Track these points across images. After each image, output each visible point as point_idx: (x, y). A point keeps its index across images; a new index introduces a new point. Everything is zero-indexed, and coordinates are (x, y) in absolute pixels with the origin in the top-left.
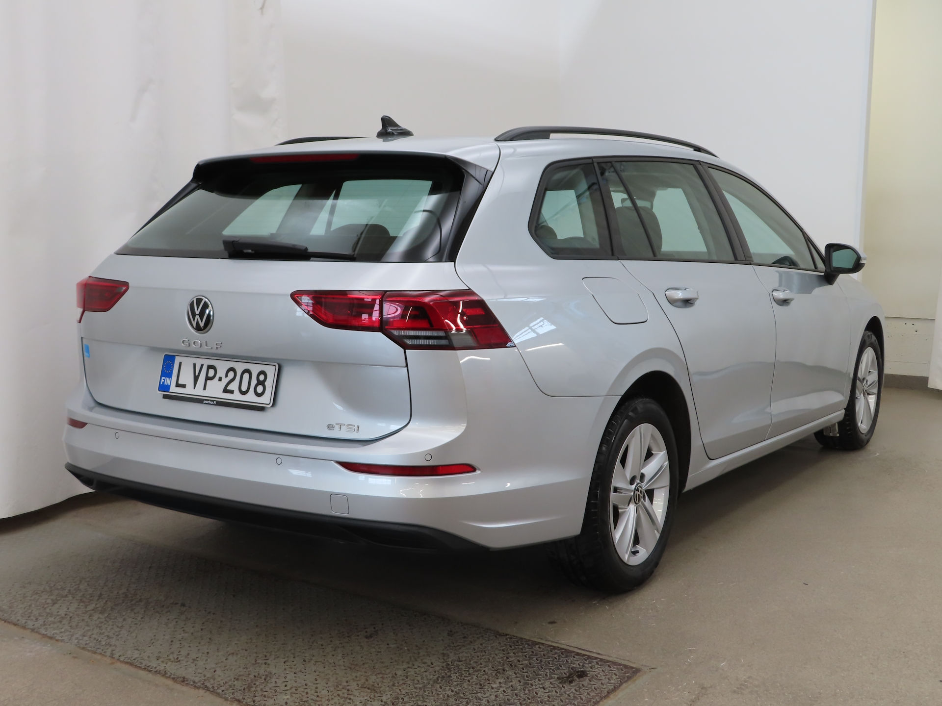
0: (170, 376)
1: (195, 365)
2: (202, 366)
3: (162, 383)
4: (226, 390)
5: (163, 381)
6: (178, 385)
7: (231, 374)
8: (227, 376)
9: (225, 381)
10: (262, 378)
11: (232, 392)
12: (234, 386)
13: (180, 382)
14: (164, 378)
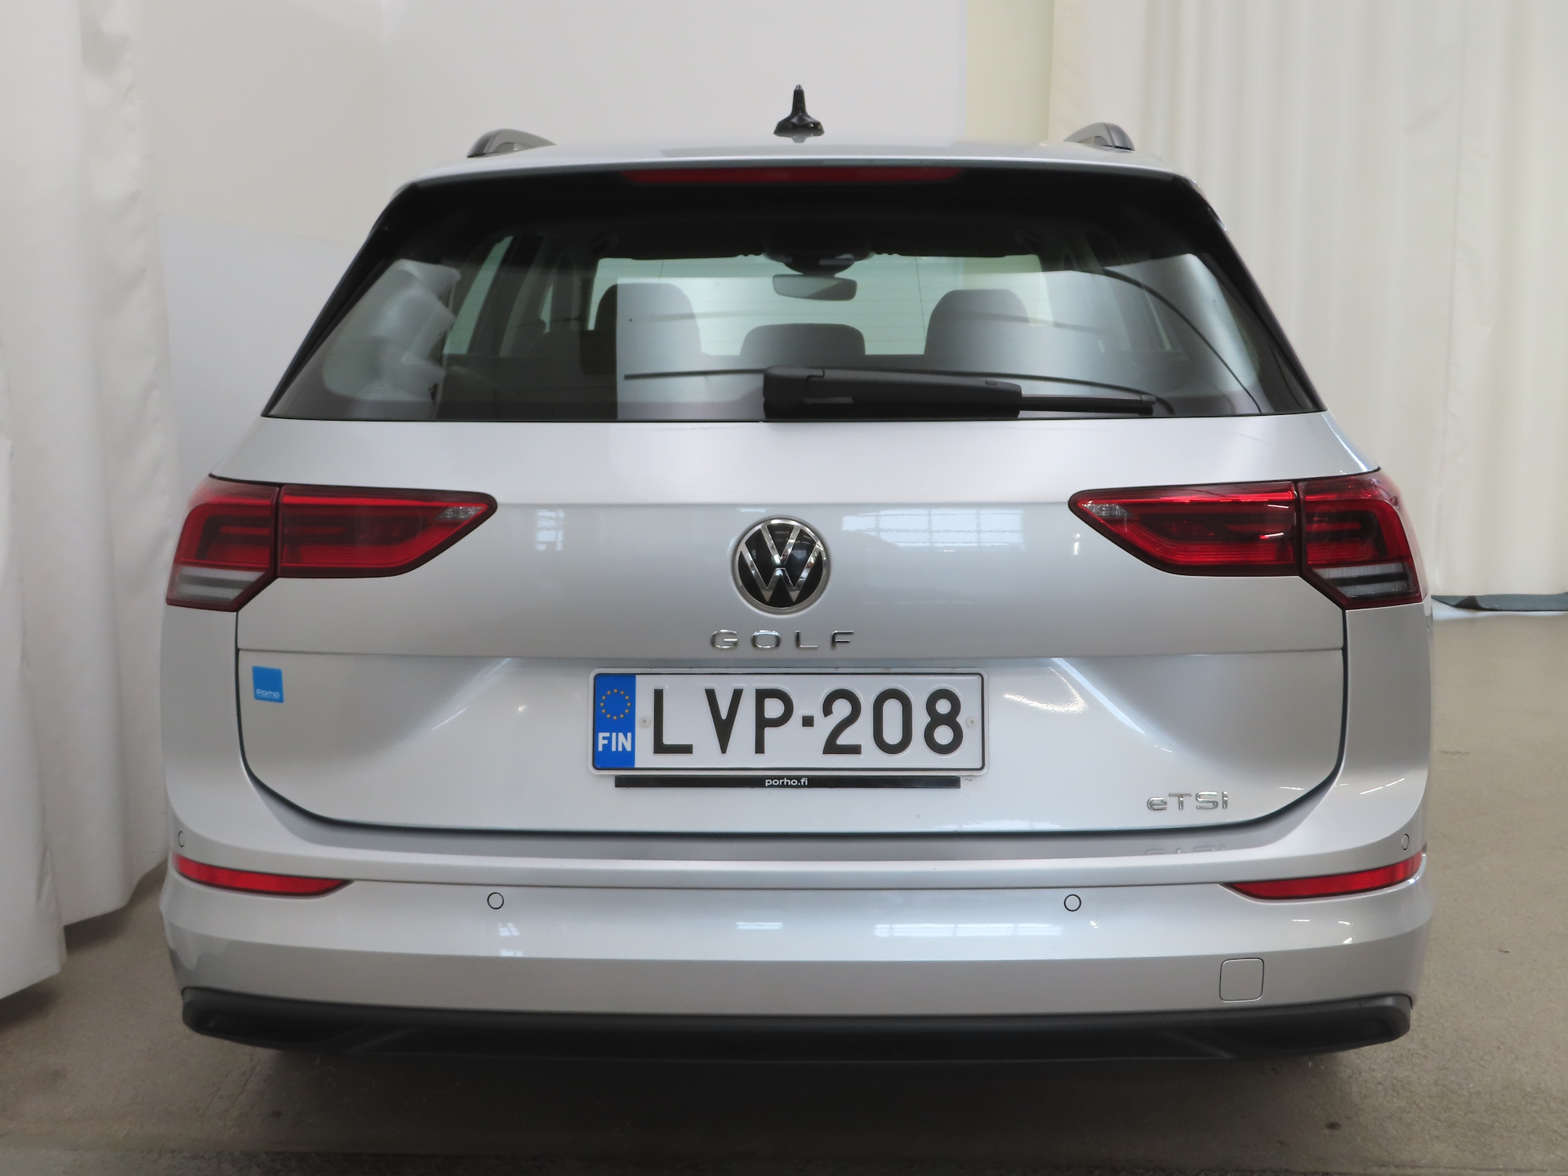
0: (627, 725)
1: (711, 695)
2: (737, 695)
3: (600, 749)
4: (831, 747)
5: (606, 742)
6: (660, 748)
7: (842, 708)
8: (827, 710)
9: (824, 726)
10: (943, 707)
11: (855, 750)
12: (860, 733)
13: (667, 740)
14: (607, 735)
